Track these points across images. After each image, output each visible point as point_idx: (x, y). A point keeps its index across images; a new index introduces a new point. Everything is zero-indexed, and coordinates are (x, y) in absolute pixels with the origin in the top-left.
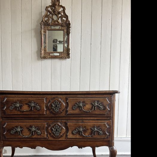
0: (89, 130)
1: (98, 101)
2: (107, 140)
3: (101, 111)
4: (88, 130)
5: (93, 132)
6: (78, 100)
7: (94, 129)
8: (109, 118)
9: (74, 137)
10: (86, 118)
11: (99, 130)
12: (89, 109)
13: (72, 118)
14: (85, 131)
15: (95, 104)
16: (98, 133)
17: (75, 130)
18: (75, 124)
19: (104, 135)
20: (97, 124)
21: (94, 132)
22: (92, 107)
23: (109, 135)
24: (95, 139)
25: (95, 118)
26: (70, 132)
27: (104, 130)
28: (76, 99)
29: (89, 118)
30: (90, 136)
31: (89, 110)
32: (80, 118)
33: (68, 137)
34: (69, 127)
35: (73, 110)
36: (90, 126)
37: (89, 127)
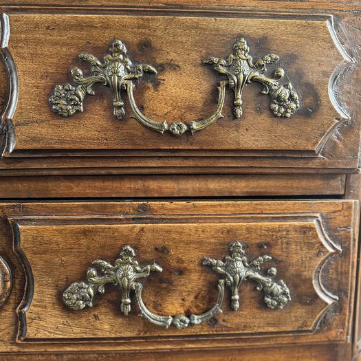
0: (194, 276)
1: (261, 46)
2: (321, 338)
3: (281, 128)
4: (181, 272)
5: (222, 288)
6: (91, 26)
7: (229, 266)
8: (337, 185)
9: (76, 331)
10: (169, 186)
11: (265, 273)
12: (190, 108)
13: (62, 188)
14: (159, 284)
15: (233, 66)
16: (261, 297)
17: (84, 277)
18: (85, 233)
19: (300, 311)
20: (248, 229)
21: (229, 292)
22: (215, 93)
23: (339, 307)
24: (239, 338)
25: (241, 186)
26: (42, 292)
27: (298, 275)
28: (80, 26)
29: (190, 186)
30: (197, 320)
31: (189, 116)
32: (128, 187)
33: (31, 332)
34: (28, 256)
35: (57, 115)
36: (200, 243)
37: (192, 256)
